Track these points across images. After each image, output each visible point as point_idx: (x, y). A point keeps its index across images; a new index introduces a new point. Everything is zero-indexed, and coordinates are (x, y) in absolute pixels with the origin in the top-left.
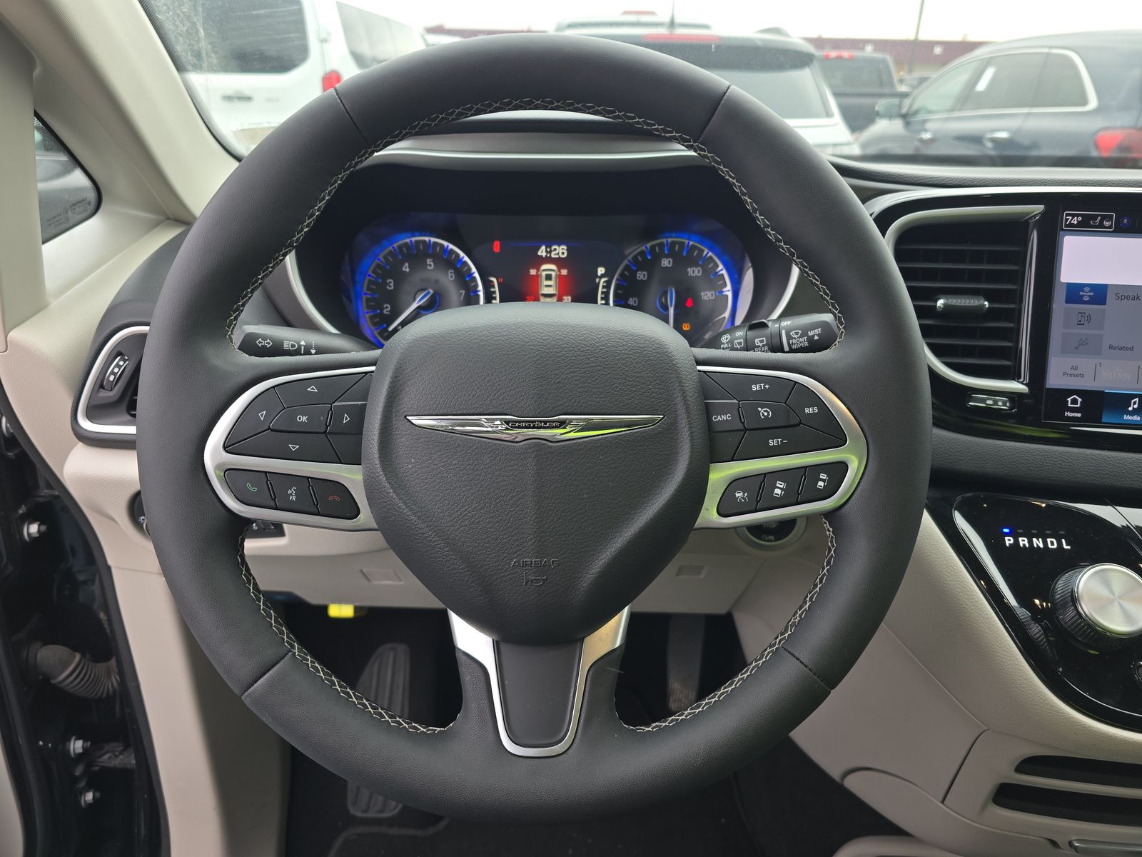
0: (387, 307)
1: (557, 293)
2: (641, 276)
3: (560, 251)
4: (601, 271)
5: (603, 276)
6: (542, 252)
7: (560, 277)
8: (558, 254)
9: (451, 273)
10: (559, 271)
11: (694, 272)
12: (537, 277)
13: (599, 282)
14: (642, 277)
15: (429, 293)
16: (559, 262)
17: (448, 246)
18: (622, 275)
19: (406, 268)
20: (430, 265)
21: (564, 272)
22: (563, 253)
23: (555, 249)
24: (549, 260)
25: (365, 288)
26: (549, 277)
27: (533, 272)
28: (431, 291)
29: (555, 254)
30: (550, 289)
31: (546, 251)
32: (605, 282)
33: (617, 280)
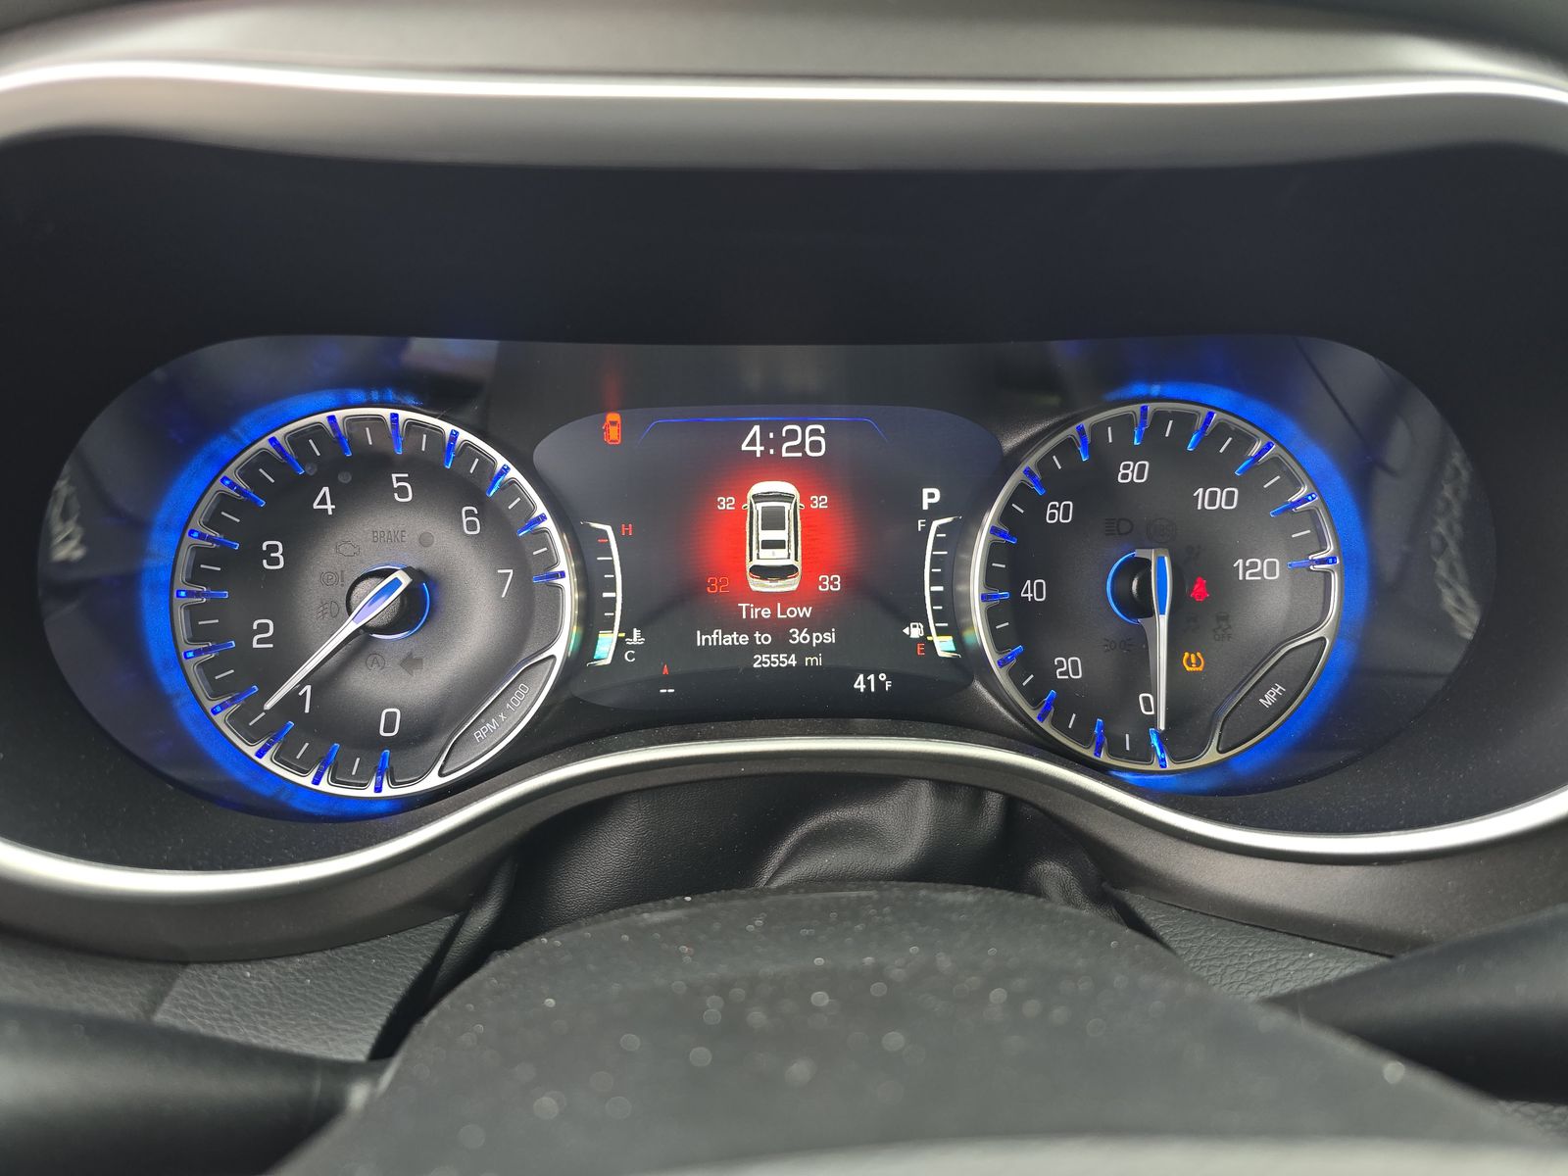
0: (264, 628)
1: (798, 565)
2: (1057, 513)
3: (809, 438)
4: (930, 496)
5: (936, 511)
6: (753, 441)
7: (809, 517)
8: (801, 447)
9: (469, 513)
10: (805, 499)
11: (1215, 499)
12: (739, 516)
13: (927, 530)
14: (1059, 516)
15: (397, 583)
16: (800, 471)
17: (454, 436)
18: (1006, 514)
19: (324, 501)
20: (403, 492)
21: (820, 502)
22: (815, 446)
23: (792, 435)
24: (772, 467)
25: (181, 576)
26: (773, 520)
27: (726, 503)
28: (405, 580)
29: (790, 449)
30: (781, 553)
31: (765, 441)
32: (939, 530)
33: (993, 530)
